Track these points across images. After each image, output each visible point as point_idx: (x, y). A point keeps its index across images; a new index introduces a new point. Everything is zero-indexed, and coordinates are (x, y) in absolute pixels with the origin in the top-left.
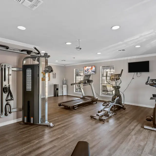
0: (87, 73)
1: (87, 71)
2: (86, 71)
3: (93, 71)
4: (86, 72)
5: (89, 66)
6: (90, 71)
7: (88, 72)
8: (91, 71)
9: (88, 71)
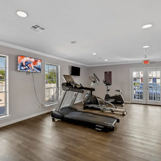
0: (26, 69)
1: (27, 65)
2: (22, 65)
3: (37, 68)
4: (23, 68)
5: (31, 58)
6: (33, 67)
7: (27, 67)
8: (35, 67)
9: (29, 65)
